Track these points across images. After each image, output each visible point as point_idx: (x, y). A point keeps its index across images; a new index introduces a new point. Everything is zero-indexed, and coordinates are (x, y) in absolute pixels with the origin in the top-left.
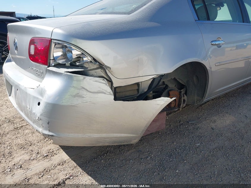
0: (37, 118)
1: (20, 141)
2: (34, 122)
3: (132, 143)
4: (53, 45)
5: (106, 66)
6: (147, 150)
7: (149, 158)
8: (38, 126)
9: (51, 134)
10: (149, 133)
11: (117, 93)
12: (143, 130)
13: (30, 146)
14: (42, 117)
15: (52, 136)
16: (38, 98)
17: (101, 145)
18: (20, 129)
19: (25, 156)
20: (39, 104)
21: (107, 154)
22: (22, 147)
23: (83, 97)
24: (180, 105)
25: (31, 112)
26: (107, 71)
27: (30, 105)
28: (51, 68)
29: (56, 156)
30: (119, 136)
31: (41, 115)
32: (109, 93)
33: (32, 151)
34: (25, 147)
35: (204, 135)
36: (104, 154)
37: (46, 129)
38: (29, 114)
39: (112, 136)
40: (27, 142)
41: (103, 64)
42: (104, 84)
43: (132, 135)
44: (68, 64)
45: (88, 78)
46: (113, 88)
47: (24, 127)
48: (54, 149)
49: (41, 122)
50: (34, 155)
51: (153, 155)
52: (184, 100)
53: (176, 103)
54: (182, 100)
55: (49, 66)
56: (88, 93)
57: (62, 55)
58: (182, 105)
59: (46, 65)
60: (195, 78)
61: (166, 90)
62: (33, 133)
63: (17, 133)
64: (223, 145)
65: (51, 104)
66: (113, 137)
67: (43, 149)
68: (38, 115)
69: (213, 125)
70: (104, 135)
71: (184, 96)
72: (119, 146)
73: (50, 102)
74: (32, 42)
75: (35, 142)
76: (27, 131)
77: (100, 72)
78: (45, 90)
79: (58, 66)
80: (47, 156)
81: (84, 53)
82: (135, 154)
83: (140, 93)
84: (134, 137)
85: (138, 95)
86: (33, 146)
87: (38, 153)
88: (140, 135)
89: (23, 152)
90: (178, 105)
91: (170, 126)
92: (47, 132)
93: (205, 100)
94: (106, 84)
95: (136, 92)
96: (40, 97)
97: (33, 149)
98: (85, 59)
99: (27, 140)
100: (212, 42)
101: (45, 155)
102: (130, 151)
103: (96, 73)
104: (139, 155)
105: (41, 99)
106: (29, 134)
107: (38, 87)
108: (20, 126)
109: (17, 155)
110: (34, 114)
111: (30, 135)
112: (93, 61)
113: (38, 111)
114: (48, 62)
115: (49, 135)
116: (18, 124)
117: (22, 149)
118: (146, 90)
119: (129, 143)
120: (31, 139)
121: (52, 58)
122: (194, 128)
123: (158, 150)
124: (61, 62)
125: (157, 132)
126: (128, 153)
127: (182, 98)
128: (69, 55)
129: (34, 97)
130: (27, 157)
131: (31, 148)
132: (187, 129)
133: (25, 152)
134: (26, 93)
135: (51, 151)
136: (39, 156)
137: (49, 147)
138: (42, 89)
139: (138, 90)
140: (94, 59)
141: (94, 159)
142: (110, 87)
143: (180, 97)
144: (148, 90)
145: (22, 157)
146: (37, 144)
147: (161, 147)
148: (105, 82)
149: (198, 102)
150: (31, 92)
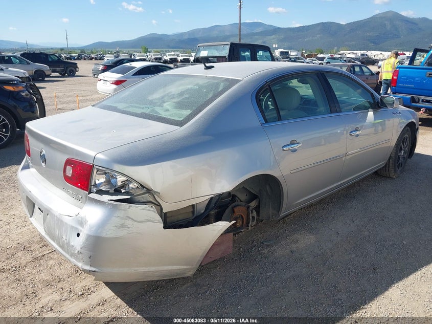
0: (77, 252)
1: (45, 276)
2: (72, 255)
3: (186, 275)
4: (95, 171)
5: (154, 192)
6: (207, 283)
7: (208, 292)
8: (76, 260)
9: (92, 269)
10: (211, 260)
11: (168, 217)
12: (199, 260)
13: (59, 282)
14: (82, 251)
15: (94, 271)
16: (76, 228)
17: (149, 279)
18: (41, 259)
19: (54, 296)
20: (78, 235)
21: (157, 289)
22: (48, 284)
23: (129, 228)
24: (249, 223)
25: (68, 244)
26: (156, 196)
27: (66, 236)
28: (92, 195)
29: (93, 295)
30: (170, 269)
31: (81, 248)
32: (158, 221)
33: (62, 288)
34: (53, 284)
35: (280, 261)
36: (154, 290)
37: (87, 264)
38: (66, 246)
39: (163, 269)
40: (54, 276)
41: (151, 189)
42: (153, 211)
43: (185, 267)
44: (112, 191)
45: (134, 206)
46: (163, 214)
47: (46, 256)
48: (91, 286)
49: (81, 256)
50: (65, 294)
51: (213, 289)
52: (253, 217)
53: (243, 221)
54: (251, 218)
55: (90, 193)
56: (135, 223)
57: (104, 182)
58: (250, 223)
59: (87, 191)
60: (268, 188)
61: (230, 207)
62: (60, 264)
63: (38, 265)
64: (299, 273)
65: (93, 236)
66: (163, 271)
67: (76, 285)
68: (78, 248)
69: (294, 246)
70: (153, 269)
71: (252, 213)
72: (173, 280)
73: (92, 234)
74: (69, 162)
75: (64, 277)
76: (51, 262)
77: (148, 197)
78: (86, 220)
79: (100, 192)
80: (83, 294)
81: (130, 180)
82: (192, 288)
83: (195, 215)
84: (187, 269)
85: (193, 218)
86: (62, 282)
87: (70, 291)
88: (196, 266)
89: (51, 291)
90: (247, 223)
91: (240, 249)
92: (88, 268)
93: (282, 215)
94: (154, 212)
95: (191, 215)
96: (80, 228)
97: (63, 287)
98: (131, 186)
99: (54, 274)
100: (284, 147)
101: (80, 293)
102: (186, 286)
103: (142, 199)
104: (197, 290)
105: (81, 230)
106: (54, 266)
107: (76, 215)
108: (41, 254)
109: (44, 295)
110: (73, 246)
111: (57, 267)
112: (140, 187)
113: (78, 243)
114: (89, 188)
115: (90, 271)
116: (37, 252)
117: (49, 287)
118: (203, 212)
119: (183, 276)
120: (58, 273)
121: (93, 184)
122: (269, 251)
123: (220, 282)
124: (103, 188)
125: (222, 259)
126: (184, 287)
127: (250, 215)
128: (113, 181)
129: (72, 227)
130: (56, 297)
131: (60, 285)
132: (261, 252)
133: (54, 290)
134: (62, 221)
135: (87, 288)
136: (71, 295)
137: (84, 283)
138: (82, 219)
139: (193, 212)
140: (141, 185)
141: (142, 296)
142: (160, 213)
143: (247, 214)
144: (205, 211)
145: (50, 297)
146: (67, 279)
147: (224, 279)
148: (153, 209)
149: (274, 217)
150: (67, 220)
